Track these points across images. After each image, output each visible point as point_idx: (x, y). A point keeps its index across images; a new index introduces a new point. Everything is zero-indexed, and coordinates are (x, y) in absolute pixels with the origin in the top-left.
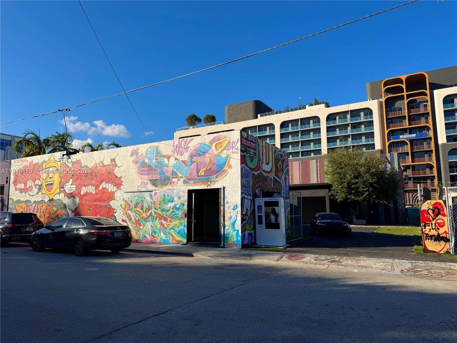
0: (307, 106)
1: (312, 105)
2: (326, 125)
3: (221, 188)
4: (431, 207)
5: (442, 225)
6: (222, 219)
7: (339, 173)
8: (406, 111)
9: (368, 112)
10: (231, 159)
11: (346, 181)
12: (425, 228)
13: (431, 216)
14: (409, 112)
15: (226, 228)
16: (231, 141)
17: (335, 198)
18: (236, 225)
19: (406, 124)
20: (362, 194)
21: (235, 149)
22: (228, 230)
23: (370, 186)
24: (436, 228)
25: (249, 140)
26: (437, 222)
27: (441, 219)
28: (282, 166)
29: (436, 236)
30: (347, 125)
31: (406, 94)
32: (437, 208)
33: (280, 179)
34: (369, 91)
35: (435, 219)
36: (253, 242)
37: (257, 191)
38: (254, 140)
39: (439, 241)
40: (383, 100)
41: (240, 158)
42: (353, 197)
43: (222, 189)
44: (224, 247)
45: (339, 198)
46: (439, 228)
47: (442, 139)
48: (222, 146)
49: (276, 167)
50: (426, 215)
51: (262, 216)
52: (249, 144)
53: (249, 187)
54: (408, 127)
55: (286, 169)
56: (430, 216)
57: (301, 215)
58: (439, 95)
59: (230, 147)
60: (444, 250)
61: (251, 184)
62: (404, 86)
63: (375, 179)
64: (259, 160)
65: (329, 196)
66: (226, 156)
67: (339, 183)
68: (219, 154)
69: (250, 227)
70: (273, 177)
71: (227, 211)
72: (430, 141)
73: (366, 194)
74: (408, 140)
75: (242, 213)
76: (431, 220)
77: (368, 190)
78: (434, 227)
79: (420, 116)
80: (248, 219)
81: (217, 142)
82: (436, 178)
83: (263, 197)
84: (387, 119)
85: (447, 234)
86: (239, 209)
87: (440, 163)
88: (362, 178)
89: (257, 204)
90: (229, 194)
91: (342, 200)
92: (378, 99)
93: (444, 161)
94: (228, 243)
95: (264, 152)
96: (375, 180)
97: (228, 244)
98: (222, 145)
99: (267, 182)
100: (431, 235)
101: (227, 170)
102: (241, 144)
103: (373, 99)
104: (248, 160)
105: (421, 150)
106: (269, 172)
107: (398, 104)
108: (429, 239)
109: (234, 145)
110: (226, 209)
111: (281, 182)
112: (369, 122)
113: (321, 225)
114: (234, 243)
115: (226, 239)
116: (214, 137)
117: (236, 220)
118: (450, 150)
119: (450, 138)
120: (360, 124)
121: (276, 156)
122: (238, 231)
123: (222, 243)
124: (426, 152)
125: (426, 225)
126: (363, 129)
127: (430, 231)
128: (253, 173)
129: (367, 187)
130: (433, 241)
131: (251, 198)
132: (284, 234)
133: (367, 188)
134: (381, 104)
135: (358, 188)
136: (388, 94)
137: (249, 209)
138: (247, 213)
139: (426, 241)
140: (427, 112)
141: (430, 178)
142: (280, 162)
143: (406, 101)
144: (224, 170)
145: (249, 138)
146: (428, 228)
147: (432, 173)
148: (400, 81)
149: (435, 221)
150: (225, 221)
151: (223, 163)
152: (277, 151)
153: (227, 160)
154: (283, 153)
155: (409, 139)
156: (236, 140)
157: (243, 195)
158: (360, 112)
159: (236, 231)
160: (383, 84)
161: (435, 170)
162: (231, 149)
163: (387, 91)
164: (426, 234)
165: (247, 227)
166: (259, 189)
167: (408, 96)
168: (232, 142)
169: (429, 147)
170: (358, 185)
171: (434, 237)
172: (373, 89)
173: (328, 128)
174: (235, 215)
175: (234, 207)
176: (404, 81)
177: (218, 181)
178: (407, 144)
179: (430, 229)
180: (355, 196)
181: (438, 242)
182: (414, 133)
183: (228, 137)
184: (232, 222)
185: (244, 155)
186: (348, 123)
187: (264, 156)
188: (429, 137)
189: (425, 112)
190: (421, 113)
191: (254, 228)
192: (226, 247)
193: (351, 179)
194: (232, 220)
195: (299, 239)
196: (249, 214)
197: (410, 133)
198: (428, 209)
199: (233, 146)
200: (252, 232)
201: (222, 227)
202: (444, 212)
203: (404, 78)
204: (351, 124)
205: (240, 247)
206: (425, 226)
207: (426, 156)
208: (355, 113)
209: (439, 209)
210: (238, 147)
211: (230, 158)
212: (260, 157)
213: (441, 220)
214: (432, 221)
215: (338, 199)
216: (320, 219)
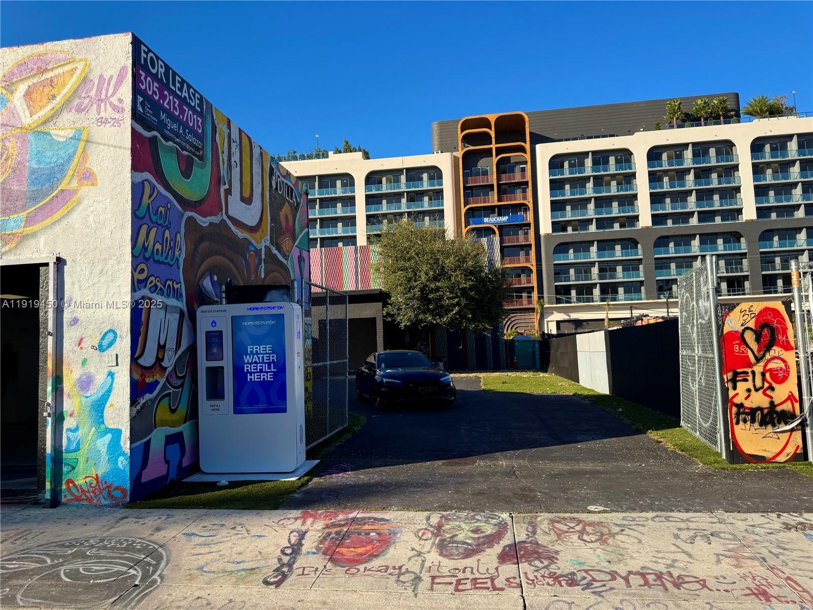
0: (331, 153)
1: (340, 152)
2: (366, 192)
3: (47, 265)
4: (752, 324)
5: (780, 377)
6: (49, 389)
7: (404, 269)
8: (495, 176)
9: (435, 173)
10: (92, 148)
11: (417, 285)
12: (735, 388)
13: (752, 350)
14: (499, 179)
15: (68, 423)
16: (94, 77)
17: (395, 321)
18: (108, 412)
19: (493, 199)
20: (448, 311)
21: (110, 109)
22: (76, 429)
23: (462, 295)
24: (766, 385)
25: (172, 93)
26: (768, 368)
27: (778, 358)
28: (291, 222)
29: (766, 411)
30: (400, 195)
31: (496, 148)
32: (766, 325)
33: (285, 256)
34: (436, 137)
35: (762, 358)
36: (184, 465)
37: (207, 283)
38: (197, 101)
39: (774, 426)
40: (459, 154)
41: (128, 143)
42: (430, 318)
43: (51, 265)
44: (55, 502)
45: (404, 320)
46: (774, 385)
47: (546, 227)
48: (54, 97)
49: (274, 219)
50: (736, 348)
51: (222, 368)
52: (175, 108)
53: (171, 266)
54: (496, 203)
55: (302, 234)
56: (749, 350)
57: (346, 358)
58: (545, 152)
59: (86, 101)
60: (787, 451)
61: (183, 256)
62: (493, 133)
63: (473, 281)
64: (217, 180)
65: (384, 316)
66: (70, 133)
67: (405, 289)
68: (42, 129)
69: (173, 411)
70: (266, 246)
71: (71, 355)
72: (528, 229)
73: (454, 312)
74: (495, 226)
75: (134, 360)
76: (751, 363)
77: (458, 304)
78: (759, 383)
79: (514, 186)
80: (164, 385)
81: (35, 80)
82: (536, 290)
83: (228, 302)
84: (465, 188)
85: (796, 401)
86: (124, 345)
87: (541, 265)
88: (447, 279)
89: (204, 324)
90: (80, 286)
91: (408, 324)
92: (452, 152)
93: (547, 261)
94: (75, 485)
95: (236, 158)
96: (471, 283)
97: (74, 490)
98: (55, 92)
99: (246, 260)
100: (751, 409)
101: (75, 192)
102: (136, 90)
103: (442, 152)
104: (170, 165)
105: (515, 244)
106: (253, 230)
107: (482, 164)
108: (745, 421)
109: (104, 91)
110: (67, 345)
111: (289, 267)
112: (437, 193)
113: (387, 382)
114: (98, 482)
115: (65, 469)
116: (20, 57)
117: (109, 391)
118: (557, 245)
119: (556, 226)
120: (421, 194)
121: (274, 187)
122: (117, 433)
123: (48, 486)
124: (522, 247)
125: (738, 379)
126: (426, 204)
127: (749, 396)
128: (191, 220)
129: (457, 297)
130: (756, 425)
131: (182, 305)
132: (301, 426)
133: (456, 300)
134: (455, 159)
135: (441, 298)
136: (466, 145)
137: (171, 344)
138: (159, 360)
139: (736, 427)
140: (525, 180)
141: (526, 290)
142: (286, 209)
143: (495, 160)
144: (62, 191)
145: (174, 85)
146: (742, 387)
147: (529, 282)
148: (485, 123)
149: (762, 364)
150: (65, 397)
151: (61, 161)
152: (278, 173)
153: (74, 153)
154: (294, 185)
155: (497, 225)
156: (112, 72)
157: (145, 292)
158: (423, 173)
159: (109, 436)
160: (459, 126)
161: (534, 276)
162: (95, 106)
163: (467, 139)
164: (736, 405)
165: (162, 412)
166: (215, 278)
167: (499, 151)
168: (96, 81)
169: (527, 239)
170: (441, 293)
171: (759, 412)
172: (443, 134)
173: (367, 197)
174: (106, 371)
175: (103, 338)
176: (493, 124)
177: (34, 235)
178: (494, 233)
179: (749, 390)
180: (434, 316)
181: (770, 427)
182: (504, 215)
183: (81, 60)
184: (94, 398)
185: (149, 139)
186: (402, 190)
187: (236, 171)
188: (527, 222)
189: (522, 180)
190: (517, 181)
191: (193, 414)
192: (64, 500)
193: (428, 280)
194: (95, 392)
195: (341, 428)
196: (169, 362)
197: (500, 215)
198: (743, 327)
199: (103, 97)
200: (185, 429)
201: (49, 420)
202: (787, 337)
203: (492, 118)
204: (408, 192)
205: (125, 496)
206: (734, 381)
207: (522, 253)
208: (414, 174)
209: (773, 331)
210: (120, 101)
211: (87, 141)
212: (219, 171)
213: (779, 361)
214: (755, 364)
215: (401, 323)
216: (383, 365)
